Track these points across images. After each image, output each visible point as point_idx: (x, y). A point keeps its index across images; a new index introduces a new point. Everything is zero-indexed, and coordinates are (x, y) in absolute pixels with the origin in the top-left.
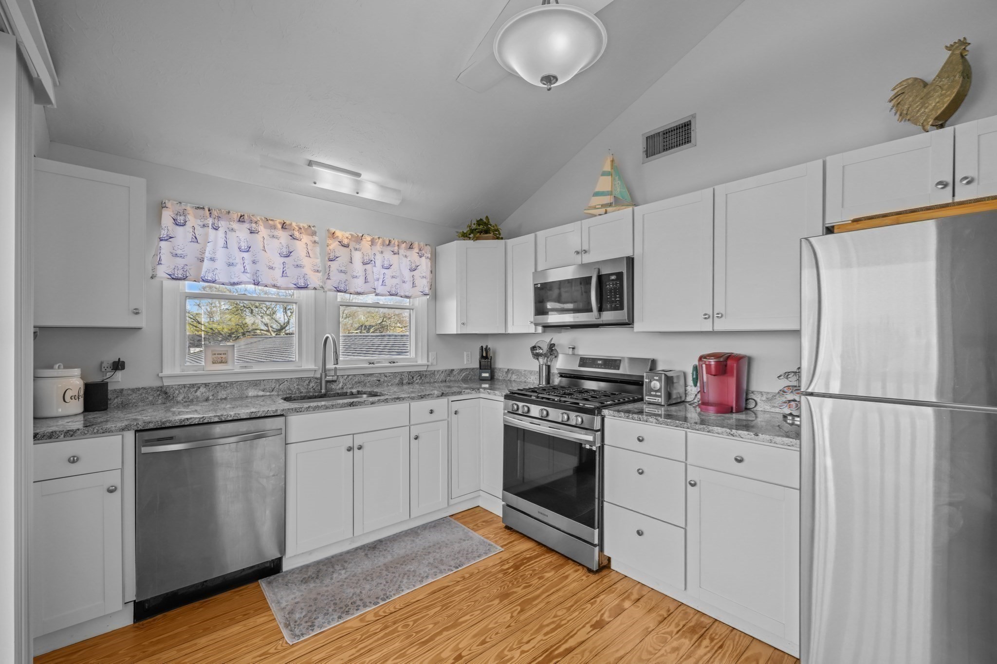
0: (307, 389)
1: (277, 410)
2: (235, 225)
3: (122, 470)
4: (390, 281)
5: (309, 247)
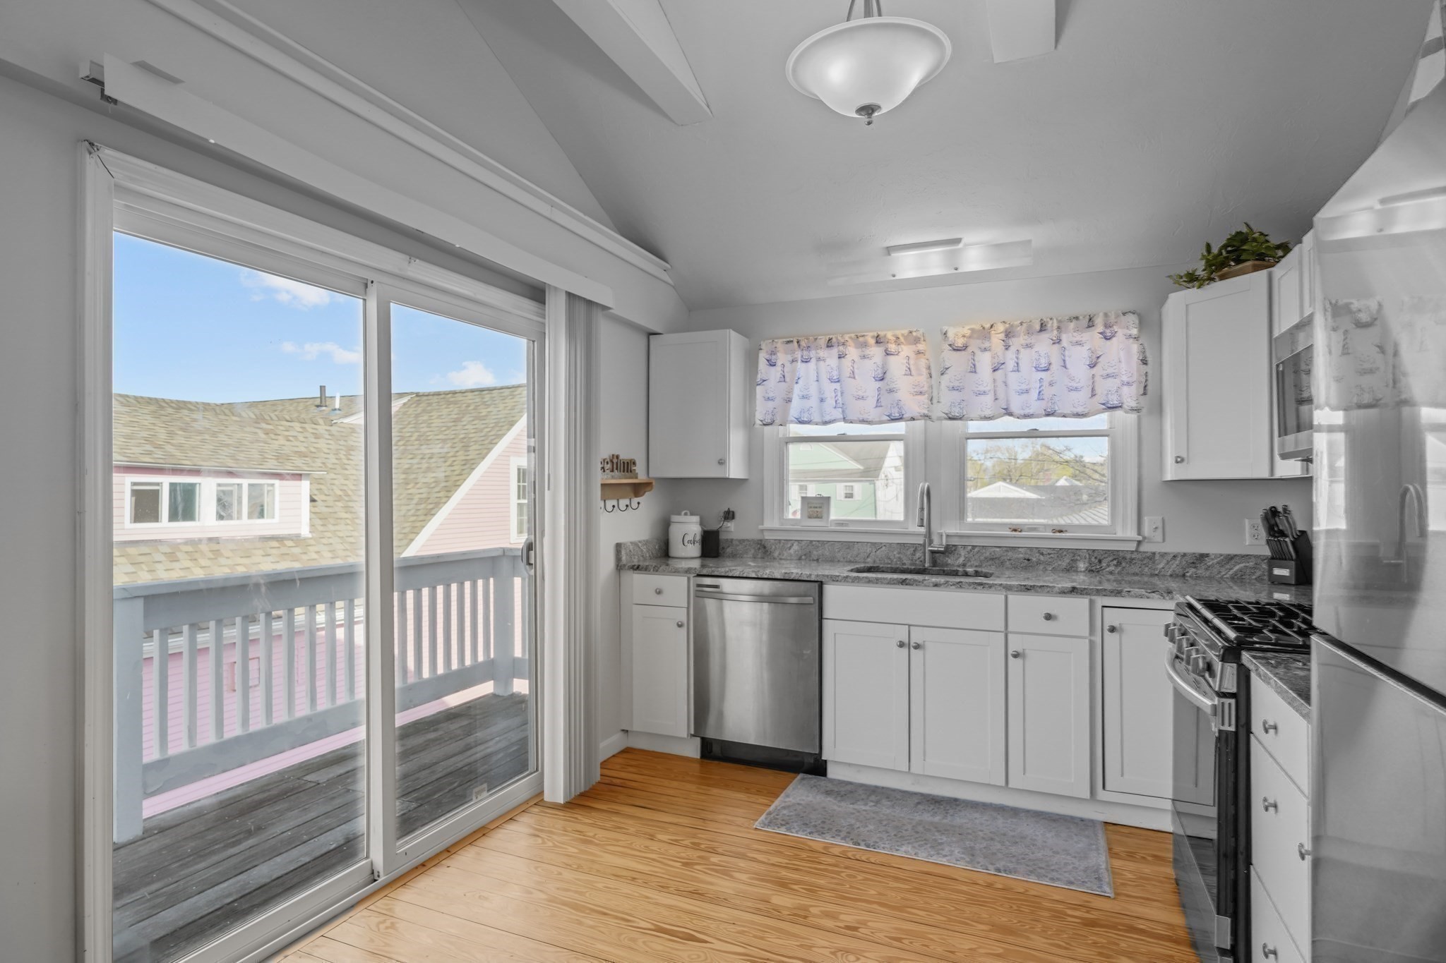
0: (912, 560)
2: (823, 353)
3: (688, 608)
4: (1048, 392)
5: (912, 362)
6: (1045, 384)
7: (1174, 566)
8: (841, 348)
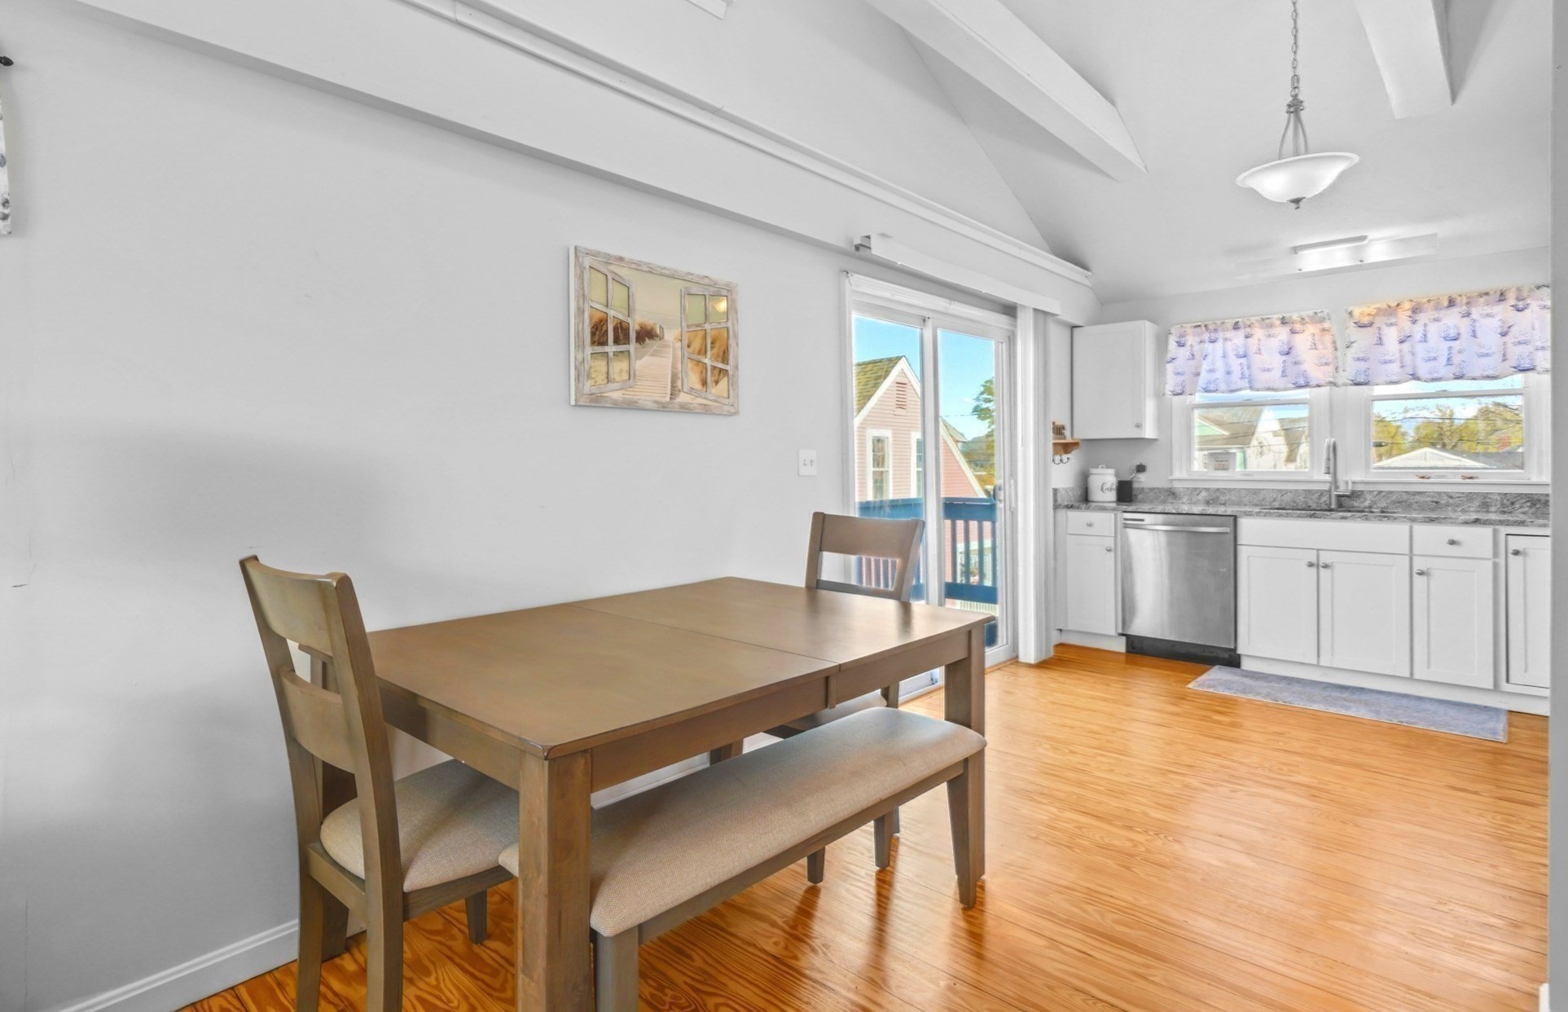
0: (1318, 502)
1: (1229, 512)
3: (1115, 537)
4: (1456, 359)
5: (1316, 337)
6: (1455, 351)
8: (1248, 330)
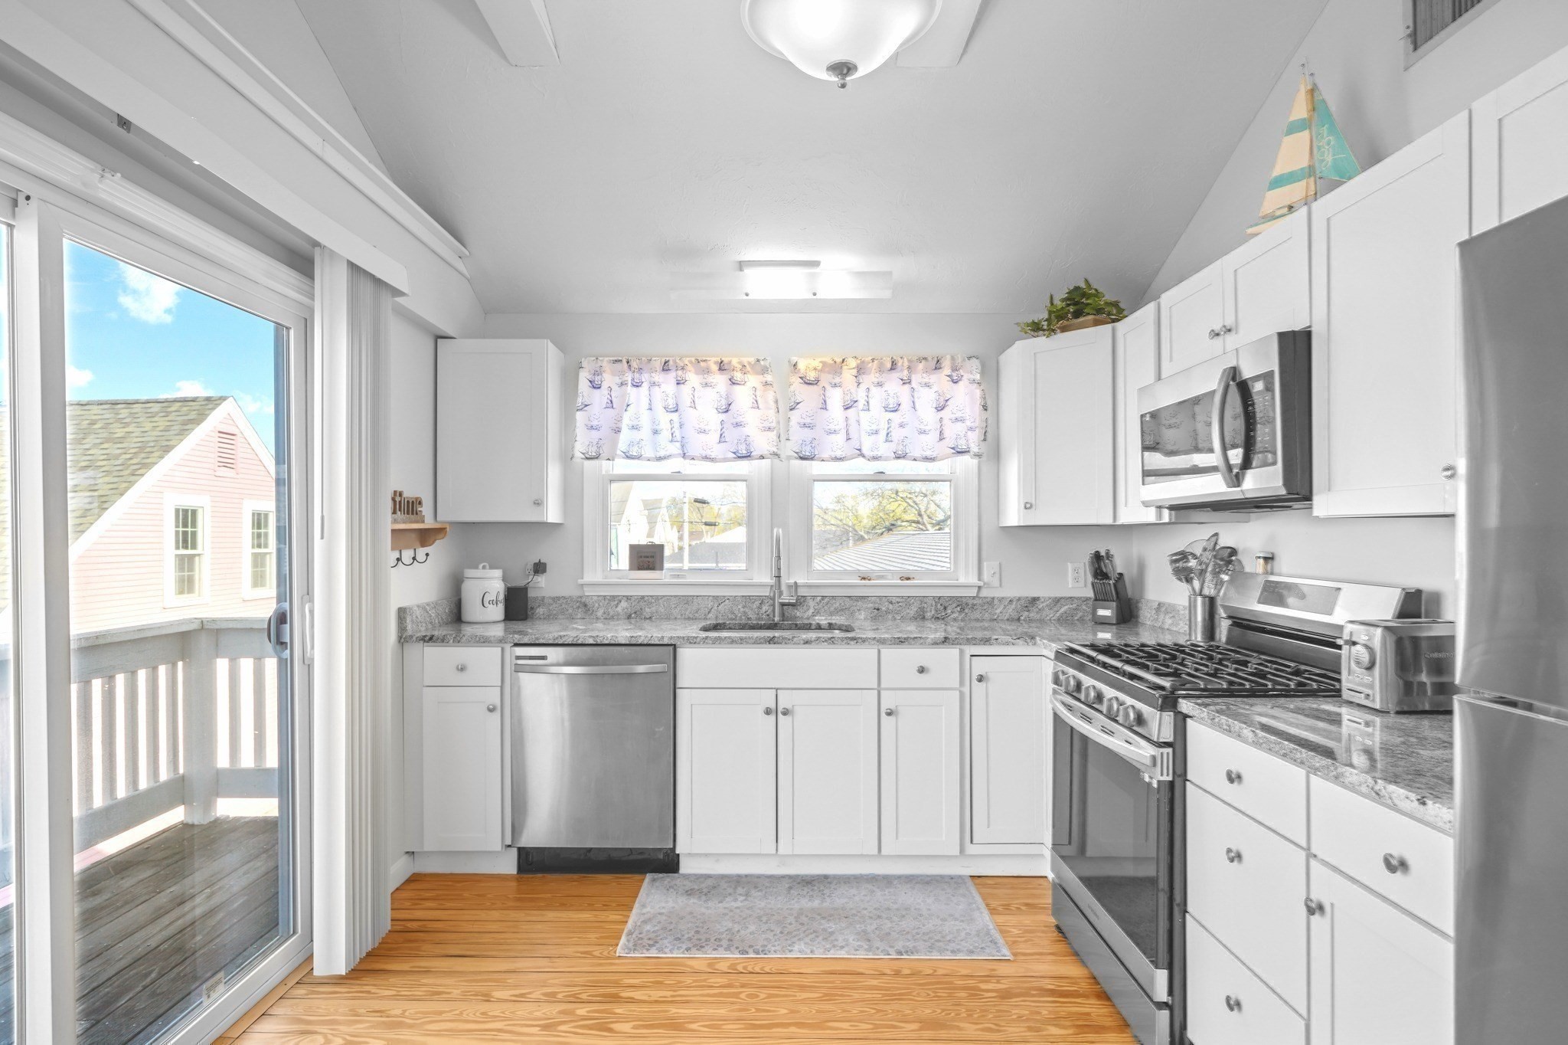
0: (758, 614)
1: (663, 637)
2: (658, 377)
3: (502, 687)
4: (897, 434)
5: (758, 393)
6: (895, 425)
7: (1010, 611)
8: (680, 373)
